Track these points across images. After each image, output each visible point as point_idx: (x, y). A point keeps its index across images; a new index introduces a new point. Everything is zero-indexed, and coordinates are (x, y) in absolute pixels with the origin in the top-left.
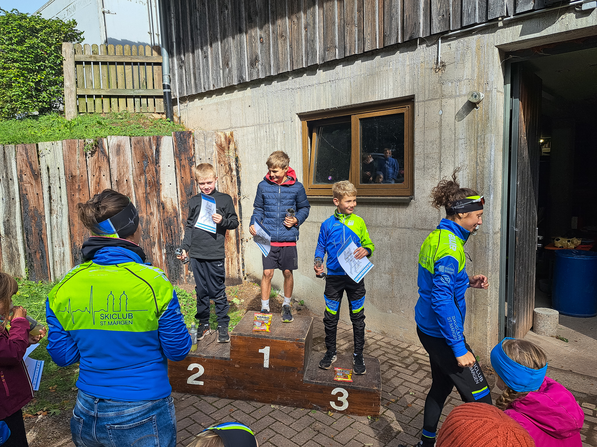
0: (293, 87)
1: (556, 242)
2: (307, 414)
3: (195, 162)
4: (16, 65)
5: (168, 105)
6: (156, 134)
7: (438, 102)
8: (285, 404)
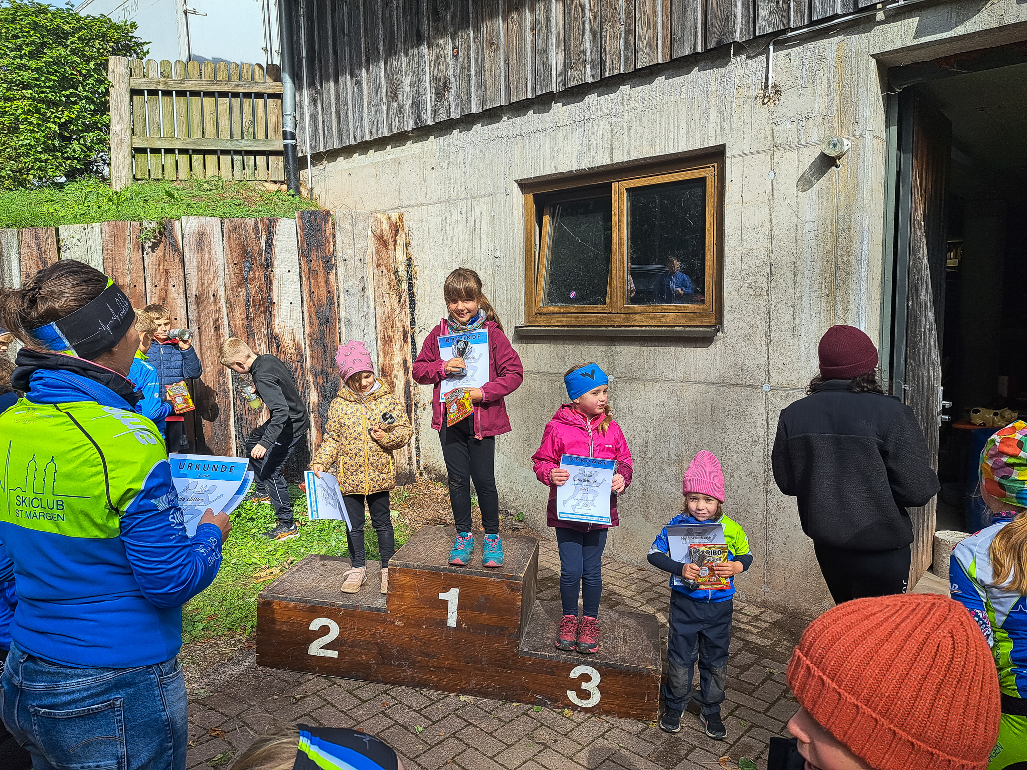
0: (510, 134)
1: (973, 415)
2: (525, 713)
3: (335, 265)
4: (27, 93)
5: (291, 167)
6: (267, 215)
7: (768, 158)
8: (485, 695)
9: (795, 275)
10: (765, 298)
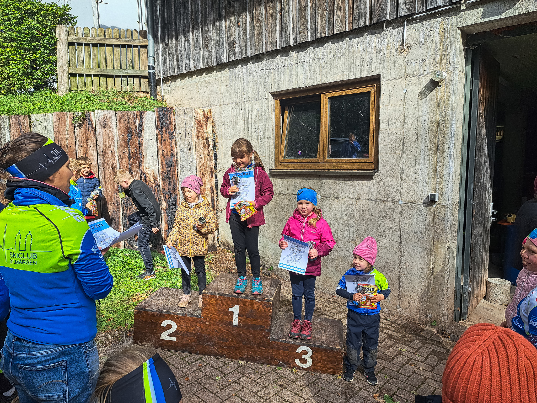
0: (268, 68)
1: (508, 217)
2: (273, 371)
3: (175, 136)
4: (14, 44)
5: (152, 84)
6: (140, 110)
7: (403, 81)
8: (252, 361)
9: (417, 143)
10: (400, 155)
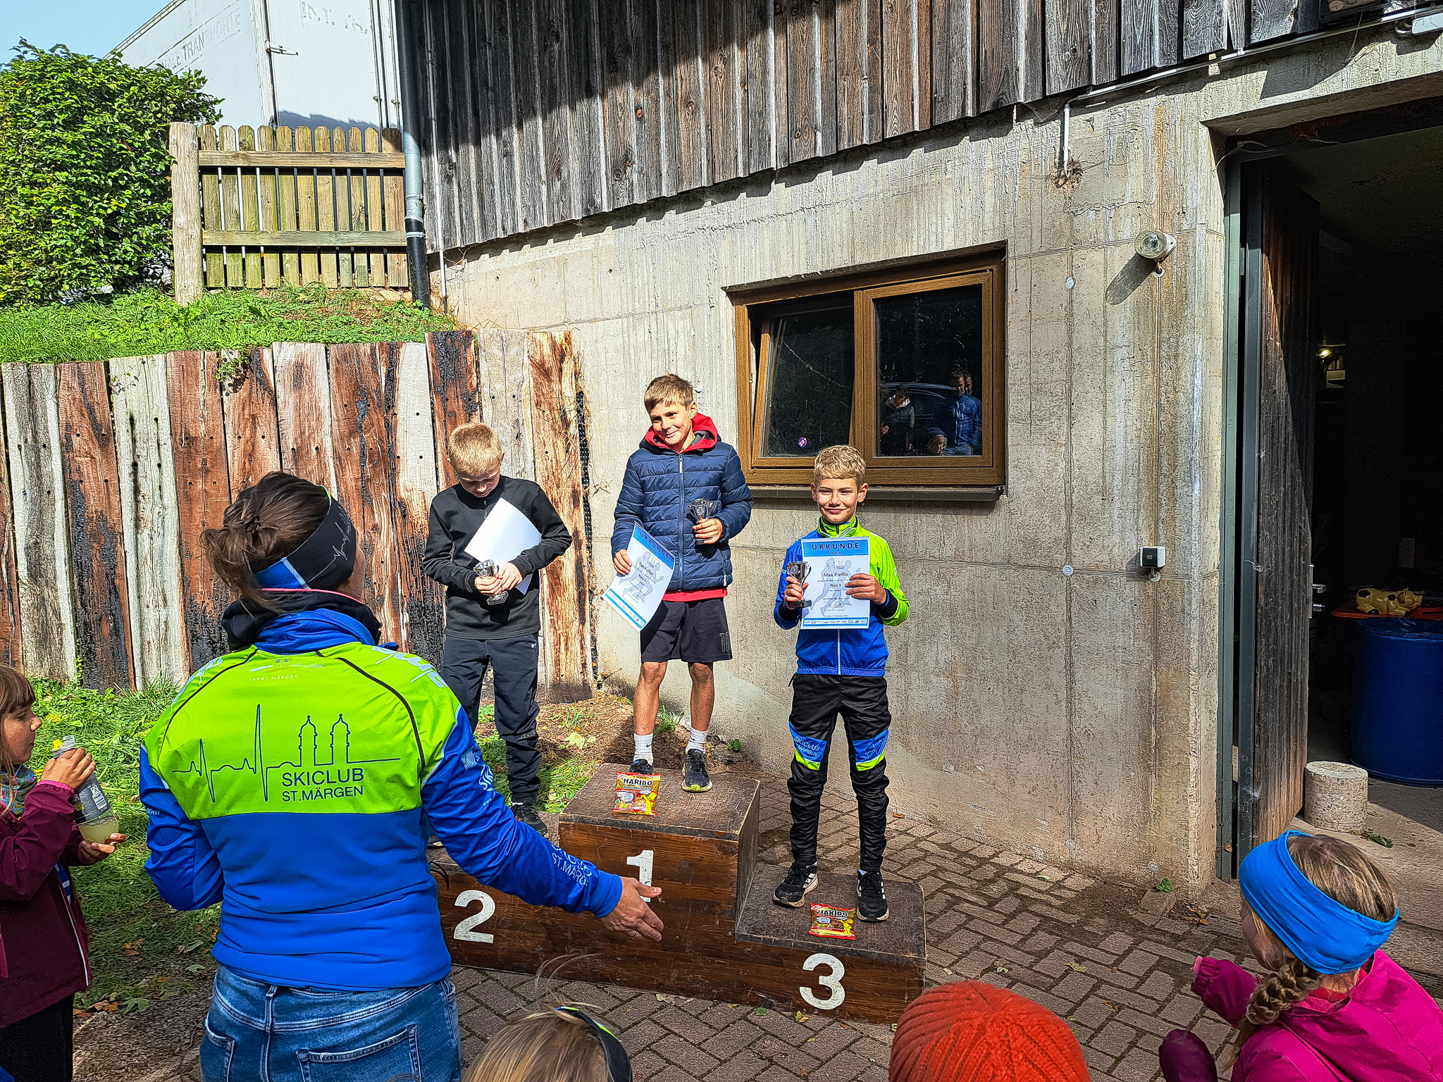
0: (715, 225)
1: (1359, 598)
2: (744, 1018)
3: (480, 403)
4: (62, 176)
5: (417, 268)
6: (389, 339)
7: (1064, 259)
8: (690, 993)
9: (1104, 418)
10: (1063, 449)
